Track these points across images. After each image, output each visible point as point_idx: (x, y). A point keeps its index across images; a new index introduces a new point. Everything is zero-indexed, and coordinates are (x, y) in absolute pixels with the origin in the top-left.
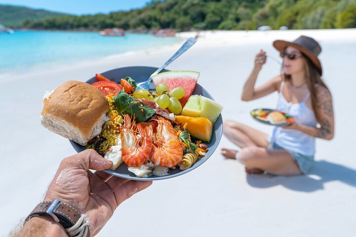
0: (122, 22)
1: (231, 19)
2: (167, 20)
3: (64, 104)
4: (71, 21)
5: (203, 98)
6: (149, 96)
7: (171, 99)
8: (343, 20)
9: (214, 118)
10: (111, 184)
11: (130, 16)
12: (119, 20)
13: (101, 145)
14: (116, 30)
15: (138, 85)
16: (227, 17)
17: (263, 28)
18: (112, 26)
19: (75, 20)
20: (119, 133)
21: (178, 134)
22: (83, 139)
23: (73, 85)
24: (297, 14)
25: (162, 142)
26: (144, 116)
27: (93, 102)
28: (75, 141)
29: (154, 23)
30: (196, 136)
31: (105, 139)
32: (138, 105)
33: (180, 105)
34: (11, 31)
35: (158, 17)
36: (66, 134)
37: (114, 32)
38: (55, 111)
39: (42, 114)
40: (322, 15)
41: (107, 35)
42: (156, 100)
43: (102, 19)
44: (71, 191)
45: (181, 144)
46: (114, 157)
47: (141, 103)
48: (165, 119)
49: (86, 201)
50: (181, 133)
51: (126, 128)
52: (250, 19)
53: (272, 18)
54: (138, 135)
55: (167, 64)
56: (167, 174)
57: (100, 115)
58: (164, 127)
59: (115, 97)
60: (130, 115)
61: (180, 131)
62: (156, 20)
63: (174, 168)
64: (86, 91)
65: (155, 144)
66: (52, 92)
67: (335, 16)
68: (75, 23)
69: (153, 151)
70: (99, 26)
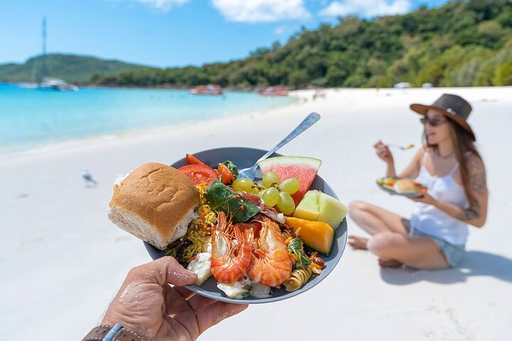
0: (220, 77)
1: (360, 74)
2: (277, 75)
3: (139, 194)
4: (153, 75)
5: (323, 196)
6: (253, 187)
7: (281, 194)
8: (504, 75)
9: (337, 222)
10: (194, 304)
11: (229, 69)
12: (215, 74)
13: (186, 250)
14: (211, 87)
15: (240, 172)
16: (354, 71)
17: (401, 85)
18: (206, 82)
19: (158, 74)
20: (210, 235)
21: (287, 241)
22: (161, 243)
23: (154, 169)
24: (444, 67)
25: (265, 251)
26: (245, 215)
27: (178, 193)
28: (151, 243)
29: (261, 78)
30: (311, 245)
31: (192, 243)
32: (237, 199)
33: (292, 201)
34: (76, 89)
35: (266, 70)
36: (140, 233)
37: (209, 90)
38: (126, 202)
39: (111, 206)
40: (476, 69)
41: (200, 93)
42: (261, 194)
43: (193, 73)
44: (138, 313)
45: (290, 256)
46: (200, 268)
47: (241, 198)
48: (272, 220)
49: (158, 327)
50: (291, 241)
51: (219, 230)
52: (384, 73)
53: (412, 73)
54: (235, 241)
55: (279, 146)
56: (269, 296)
57: (186, 211)
58: (269, 232)
59: (209, 188)
60: (226, 212)
61: (290, 238)
62: (263, 74)
63: (279, 288)
64: (170, 178)
65: (256, 254)
66: (126, 177)
67: (494, 70)
68: (159, 79)
69: (252, 263)
70: (189, 82)
